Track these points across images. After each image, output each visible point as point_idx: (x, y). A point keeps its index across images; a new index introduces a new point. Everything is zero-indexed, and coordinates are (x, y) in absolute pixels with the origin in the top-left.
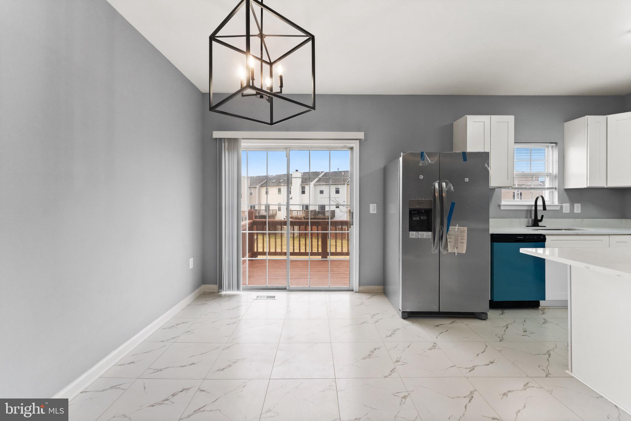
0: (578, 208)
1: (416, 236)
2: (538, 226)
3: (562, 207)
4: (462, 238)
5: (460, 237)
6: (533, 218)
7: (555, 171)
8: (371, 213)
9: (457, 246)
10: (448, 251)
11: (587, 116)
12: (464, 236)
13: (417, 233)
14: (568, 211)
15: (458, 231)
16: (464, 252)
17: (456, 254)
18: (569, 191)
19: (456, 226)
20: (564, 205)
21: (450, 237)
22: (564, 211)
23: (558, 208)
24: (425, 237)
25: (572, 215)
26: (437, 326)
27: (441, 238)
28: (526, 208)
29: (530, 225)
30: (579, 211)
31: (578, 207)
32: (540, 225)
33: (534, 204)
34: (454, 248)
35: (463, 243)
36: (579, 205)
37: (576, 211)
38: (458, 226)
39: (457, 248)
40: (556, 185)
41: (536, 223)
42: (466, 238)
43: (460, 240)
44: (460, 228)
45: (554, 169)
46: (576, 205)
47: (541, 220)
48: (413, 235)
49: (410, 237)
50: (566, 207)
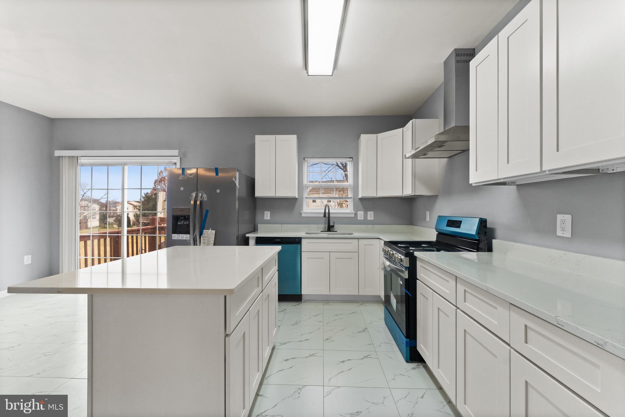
0: (371, 216)
1: (177, 237)
3: (356, 214)
6: (327, 224)
7: (352, 183)
11: (362, 135)
12: (212, 237)
14: (362, 218)
15: (210, 234)
18: (363, 200)
19: (209, 230)
20: (359, 213)
21: (204, 239)
22: (359, 218)
23: (353, 216)
24: (184, 239)
25: (365, 222)
30: (372, 219)
31: (371, 214)
32: (331, 231)
36: (372, 213)
37: (369, 218)
38: (211, 230)
41: (328, 229)
42: (214, 239)
46: (369, 213)
47: (333, 226)
48: (175, 236)
49: (172, 239)
50: (361, 215)
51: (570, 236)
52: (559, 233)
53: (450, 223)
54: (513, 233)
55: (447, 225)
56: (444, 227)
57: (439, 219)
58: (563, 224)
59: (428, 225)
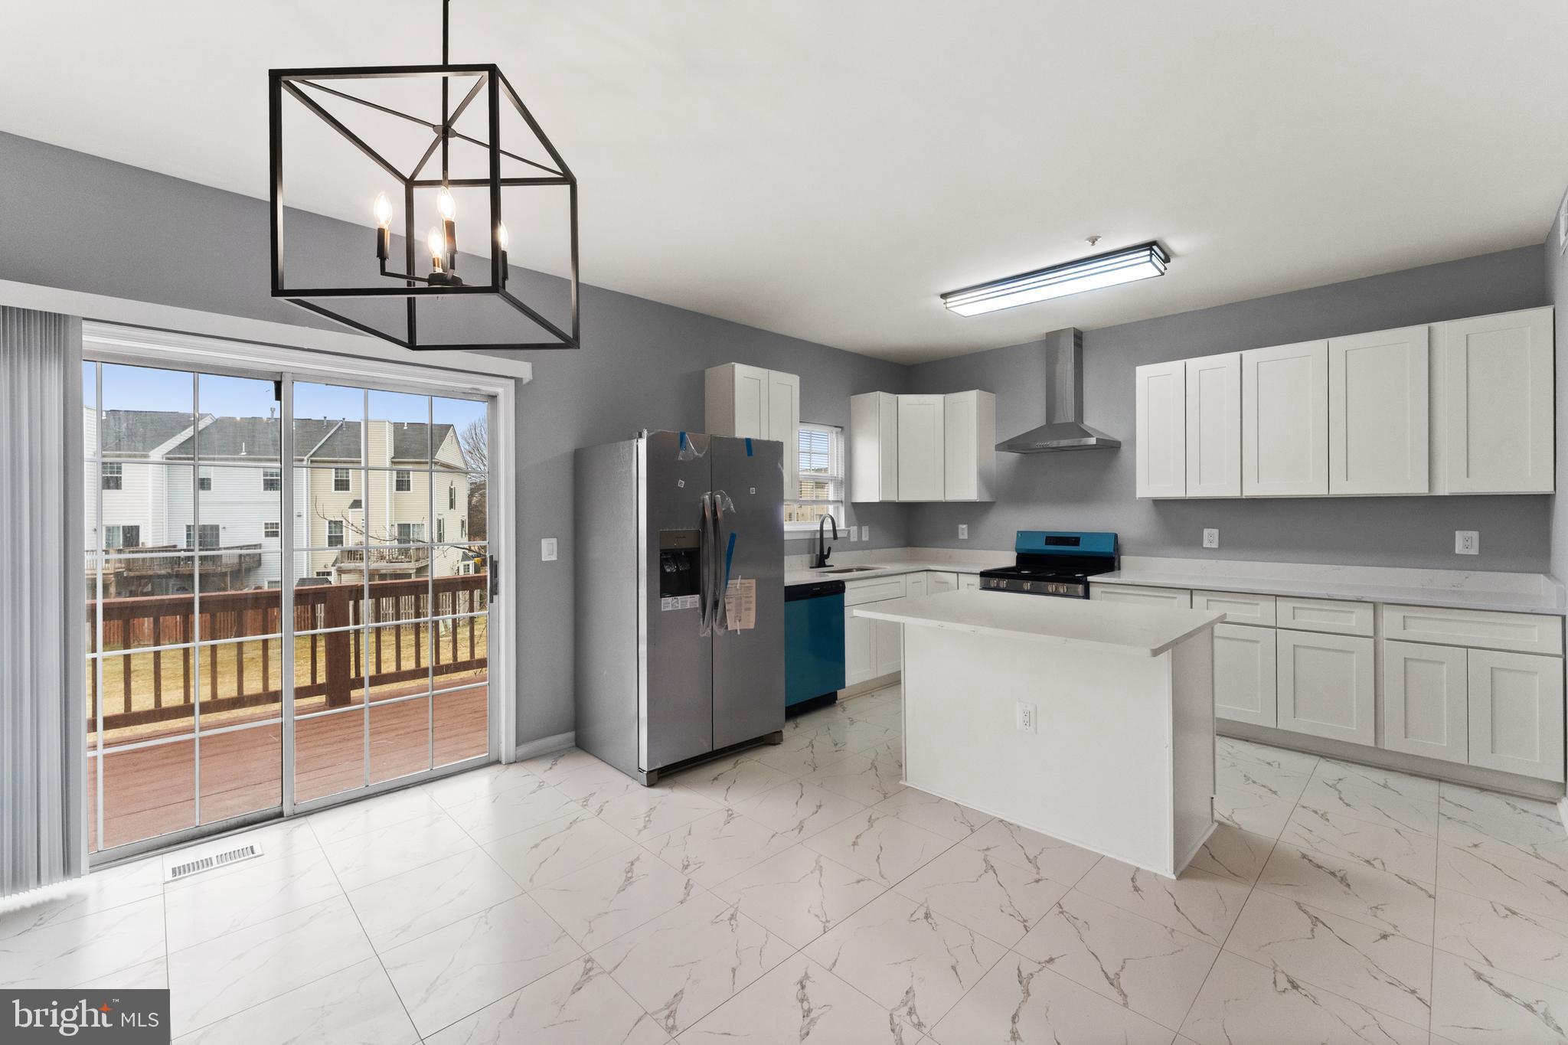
0: (866, 533)
1: (672, 605)
2: (825, 566)
3: (849, 531)
4: (748, 600)
5: (744, 600)
6: (818, 553)
7: (841, 474)
8: (543, 560)
9: (740, 616)
10: (727, 628)
11: (878, 392)
12: (751, 597)
13: (675, 600)
14: (856, 539)
15: (741, 588)
16: (752, 626)
17: (739, 633)
18: (857, 506)
19: (738, 579)
20: (852, 528)
21: (729, 600)
22: (853, 538)
23: (845, 535)
24: (689, 607)
25: (860, 546)
26: (715, 779)
27: (716, 604)
28: (808, 536)
29: (814, 565)
30: (867, 538)
31: (866, 530)
32: (827, 564)
33: (819, 529)
34: (735, 622)
35: (748, 609)
36: (867, 527)
37: (864, 539)
38: (741, 579)
39: (740, 621)
40: (842, 497)
41: (821, 562)
42: (754, 599)
43: (744, 606)
44: (743, 581)
45: (837, 470)
46: (863, 529)
47: (828, 556)
48: (669, 604)
49: (662, 610)
50: (854, 533)
51: (1217, 547)
52: (1206, 544)
53: (1054, 539)
54: (1147, 548)
55: (1046, 544)
56: (1040, 546)
57: (1022, 535)
58: (1211, 537)
59: (966, 545)
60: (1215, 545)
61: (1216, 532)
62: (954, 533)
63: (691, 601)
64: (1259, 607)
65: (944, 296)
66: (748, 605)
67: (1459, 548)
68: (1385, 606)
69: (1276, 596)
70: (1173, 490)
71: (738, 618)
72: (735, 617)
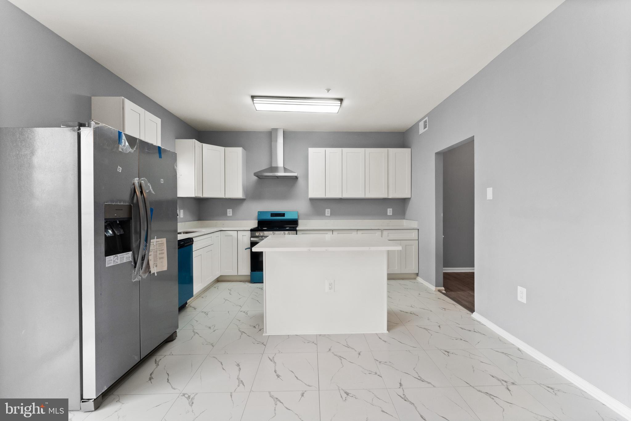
1: (114, 261)
4: (161, 252)
5: (158, 252)
9: (157, 263)
10: (150, 272)
11: (194, 140)
12: (163, 250)
13: (116, 257)
15: (156, 244)
16: (165, 268)
17: (156, 275)
18: (179, 199)
19: (154, 239)
24: (125, 261)
25: (181, 220)
27: (143, 258)
34: (154, 268)
35: (162, 258)
38: (156, 239)
39: (158, 266)
42: (166, 251)
43: (159, 256)
44: (158, 240)
48: (112, 260)
49: (106, 265)
52: (326, 215)
53: (273, 215)
54: (308, 216)
55: (271, 216)
56: (269, 217)
57: (260, 213)
58: (328, 212)
59: (229, 218)
60: (329, 215)
61: (329, 210)
62: (225, 214)
63: (126, 257)
64: (352, 234)
65: (253, 97)
66: (161, 256)
67: (388, 214)
68: (384, 230)
69: (357, 230)
70: (320, 195)
71: (155, 265)
72: (153, 264)
